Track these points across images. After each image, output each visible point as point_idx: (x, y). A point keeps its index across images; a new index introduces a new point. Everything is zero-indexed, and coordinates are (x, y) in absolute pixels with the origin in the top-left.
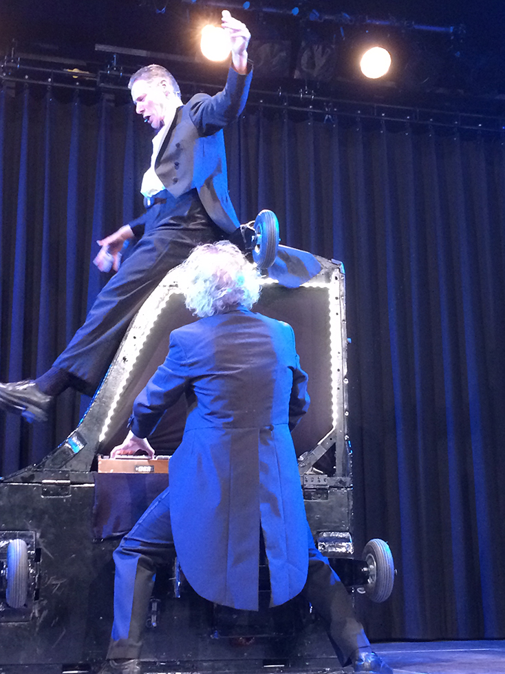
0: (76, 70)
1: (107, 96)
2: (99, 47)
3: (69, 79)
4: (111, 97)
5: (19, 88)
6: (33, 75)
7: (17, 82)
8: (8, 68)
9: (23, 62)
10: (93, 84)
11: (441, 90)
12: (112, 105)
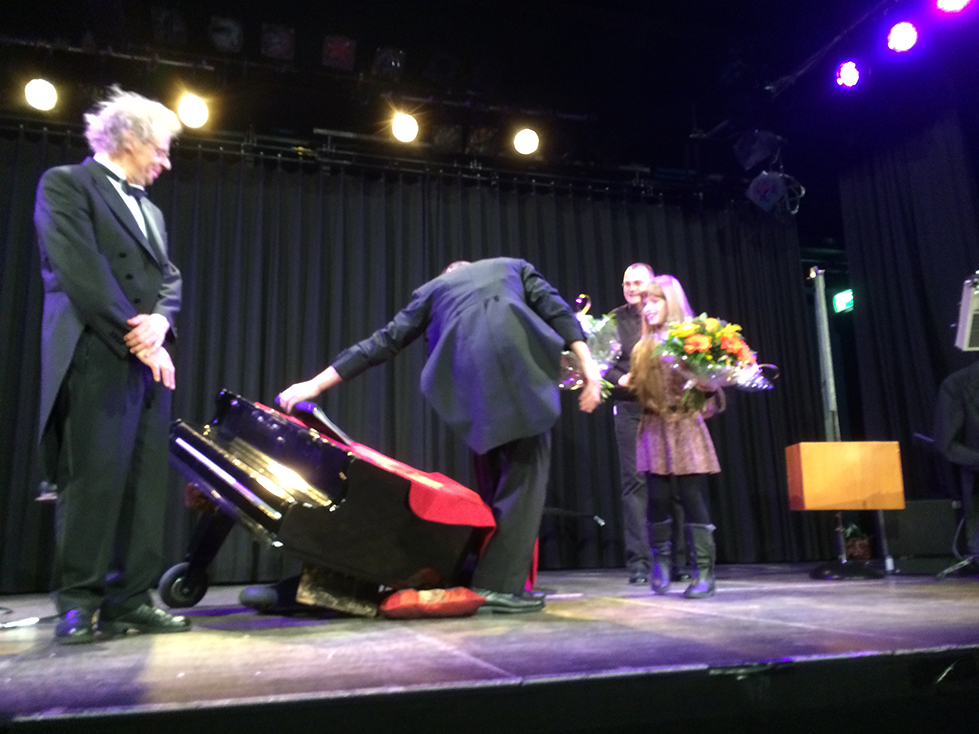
0: (301, 148)
1: (325, 168)
2: (316, 131)
3: (295, 155)
4: (328, 168)
5: (257, 161)
6: (267, 152)
7: (255, 158)
8: (249, 146)
9: (259, 142)
10: (312, 158)
12: (328, 174)
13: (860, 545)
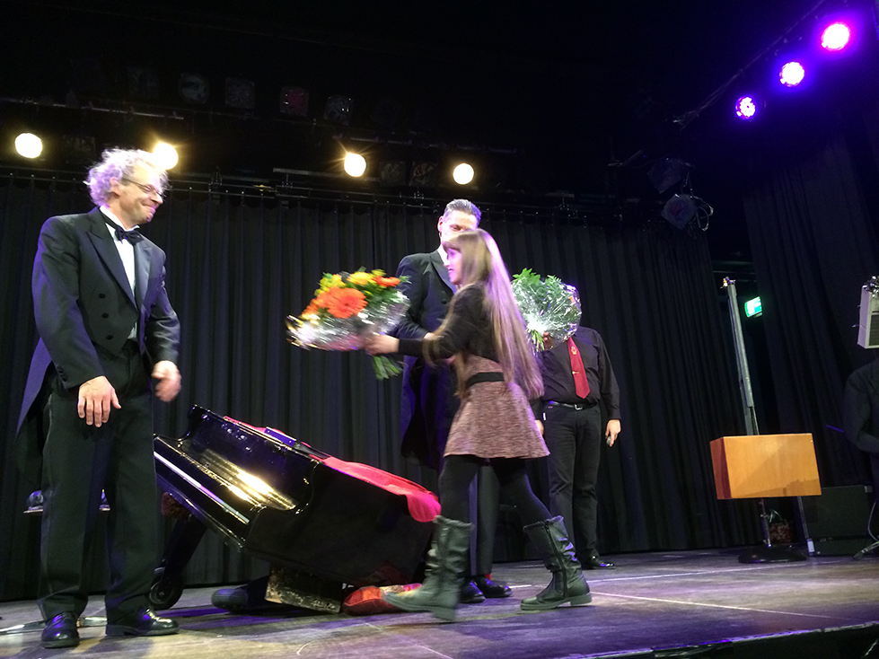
0: (262, 186)
1: (283, 202)
2: (276, 170)
3: (257, 192)
4: (287, 203)
5: (222, 199)
6: (232, 190)
7: (221, 195)
8: (216, 185)
9: (224, 181)
10: (273, 194)
11: (509, 191)
12: (287, 208)
13: (782, 530)
